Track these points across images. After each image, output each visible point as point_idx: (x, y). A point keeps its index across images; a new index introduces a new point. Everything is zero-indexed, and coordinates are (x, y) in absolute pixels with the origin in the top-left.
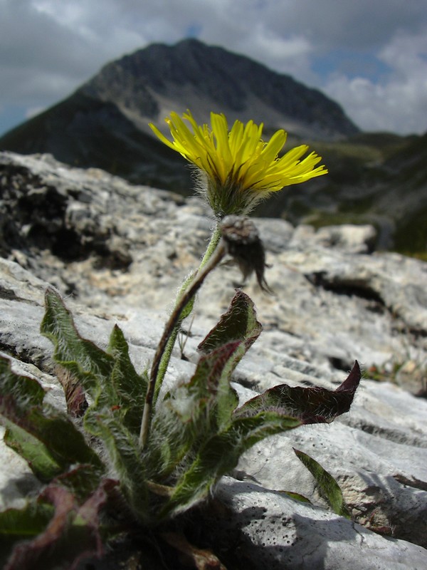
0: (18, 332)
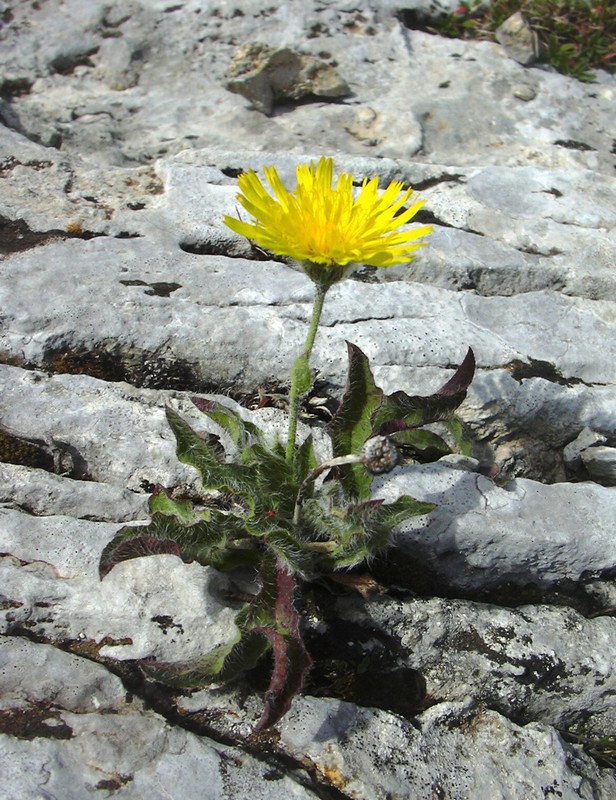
0: (80, 325)
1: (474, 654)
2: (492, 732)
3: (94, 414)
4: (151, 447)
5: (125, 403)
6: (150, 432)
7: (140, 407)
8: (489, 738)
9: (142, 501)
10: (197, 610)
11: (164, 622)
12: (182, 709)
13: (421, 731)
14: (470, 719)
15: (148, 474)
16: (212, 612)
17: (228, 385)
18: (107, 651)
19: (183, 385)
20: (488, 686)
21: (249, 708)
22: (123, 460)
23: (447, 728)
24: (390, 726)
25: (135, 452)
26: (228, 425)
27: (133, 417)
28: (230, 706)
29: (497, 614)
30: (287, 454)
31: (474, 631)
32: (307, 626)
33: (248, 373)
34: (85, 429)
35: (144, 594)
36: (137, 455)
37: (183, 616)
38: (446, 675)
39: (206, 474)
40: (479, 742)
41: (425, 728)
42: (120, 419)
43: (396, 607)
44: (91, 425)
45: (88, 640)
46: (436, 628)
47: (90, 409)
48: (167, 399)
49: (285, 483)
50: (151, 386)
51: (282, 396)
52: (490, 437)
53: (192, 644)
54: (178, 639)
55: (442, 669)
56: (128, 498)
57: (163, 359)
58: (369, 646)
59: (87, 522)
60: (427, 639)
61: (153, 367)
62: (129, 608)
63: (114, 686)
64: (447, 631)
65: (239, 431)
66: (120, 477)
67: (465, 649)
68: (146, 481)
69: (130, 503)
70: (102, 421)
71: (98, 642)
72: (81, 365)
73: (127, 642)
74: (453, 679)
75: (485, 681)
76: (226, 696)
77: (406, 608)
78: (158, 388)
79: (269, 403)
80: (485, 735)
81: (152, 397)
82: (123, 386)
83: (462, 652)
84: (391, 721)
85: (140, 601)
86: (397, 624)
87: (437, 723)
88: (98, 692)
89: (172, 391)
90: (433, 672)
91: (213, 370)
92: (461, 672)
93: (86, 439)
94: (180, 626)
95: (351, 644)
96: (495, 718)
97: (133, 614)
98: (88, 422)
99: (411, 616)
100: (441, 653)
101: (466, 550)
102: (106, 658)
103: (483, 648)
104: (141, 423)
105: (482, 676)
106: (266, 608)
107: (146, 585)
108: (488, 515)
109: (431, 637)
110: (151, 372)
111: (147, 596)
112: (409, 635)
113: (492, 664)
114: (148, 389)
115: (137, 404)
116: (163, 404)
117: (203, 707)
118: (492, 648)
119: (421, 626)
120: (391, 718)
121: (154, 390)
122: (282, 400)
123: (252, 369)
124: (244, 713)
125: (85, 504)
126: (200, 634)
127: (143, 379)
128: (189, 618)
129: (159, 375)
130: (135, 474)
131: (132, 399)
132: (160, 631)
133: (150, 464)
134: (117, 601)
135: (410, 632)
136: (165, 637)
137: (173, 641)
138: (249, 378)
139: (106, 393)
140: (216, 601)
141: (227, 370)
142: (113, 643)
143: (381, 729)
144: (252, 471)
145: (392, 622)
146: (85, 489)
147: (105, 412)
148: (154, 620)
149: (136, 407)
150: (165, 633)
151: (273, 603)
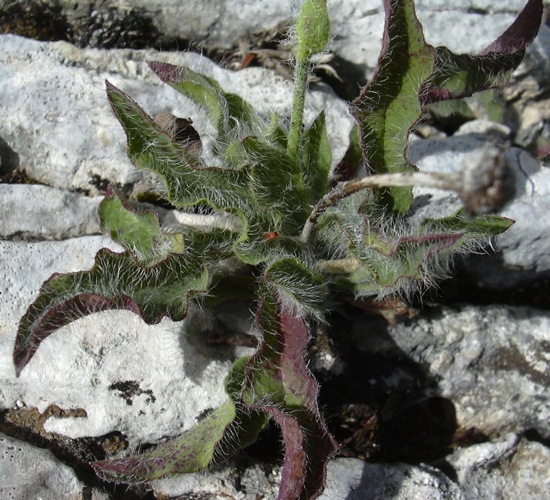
1: (515, 376)
2: (534, 468)
3: (24, 88)
4: (100, 131)
5: (64, 71)
6: (98, 109)
7: (85, 75)
8: (531, 476)
9: (91, 208)
10: (172, 369)
11: (126, 389)
12: (160, 493)
13: (458, 484)
14: (511, 457)
15: (100, 167)
16: (193, 371)
17: (200, 39)
18: (55, 426)
19: (142, 41)
20: (527, 410)
21: (249, 486)
22: (64, 151)
23: (485, 472)
24: (425, 489)
25: (79, 138)
26: (203, 100)
27: (75, 90)
28: (223, 489)
29: (538, 323)
30: (290, 143)
31: (514, 346)
32: (318, 367)
33: (226, 23)
34: (11, 110)
35: (96, 351)
36: (81, 142)
37: (153, 379)
38: (480, 401)
39: (175, 184)
40: (521, 482)
41: (461, 476)
42: (58, 94)
43: (426, 327)
44: (19, 103)
45: (29, 409)
46: (471, 348)
47: (17, 81)
48: (121, 61)
49: (290, 187)
50: (100, 45)
51: (272, 52)
52: (518, 97)
53: (168, 415)
54: (148, 410)
55: (476, 395)
56: (72, 205)
57: (115, 8)
58: (393, 381)
59: (15, 246)
60: (461, 362)
61: (102, 20)
62: (77, 373)
63: (66, 481)
64: (484, 350)
65: (218, 109)
66: (62, 172)
67: (502, 367)
68: (98, 177)
69: (75, 212)
70: (34, 96)
71: (41, 411)
72: (7, 21)
73: (80, 413)
74: (489, 406)
75: (524, 405)
76: (217, 475)
77: (437, 327)
78: (108, 46)
79: (255, 62)
80: (527, 473)
81: (101, 59)
82: (61, 47)
83: (500, 372)
84: (426, 482)
85: (92, 362)
86: (426, 348)
87: (474, 468)
88: (43, 491)
89: (127, 51)
90: (465, 399)
91: (180, 19)
92: (498, 397)
93: (13, 124)
94: (150, 392)
95: (373, 382)
96: (538, 451)
97: (83, 382)
98: (16, 98)
99: (444, 336)
100: (477, 377)
101: (507, 247)
102: (53, 435)
103: (524, 368)
104: (87, 97)
105: (523, 400)
106: (268, 367)
107: (99, 335)
108: (535, 204)
109: (465, 358)
110: (100, 26)
111: (101, 352)
112: (441, 361)
113: (536, 388)
114: (96, 50)
115: (81, 70)
116: (115, 68)
117: (187, 491)
118: (536, 368)
119: (455, 348)
120: (426, 477)
121: (103, 51)
122: (272, 57)
123: (230, 17)
124: (243, 496)
125: (14, 217)
126: (178, 400)
127: (90, 36)
128: (162, 382)
129: (111, 29)
130: (82, 168)
131: (74, 64)
132: (123, 402)
133: (100, 153)
134: (60, 365)
135: (441, 356)
136: (130, 409)
137: (142, 412)
138: (228, 29)
139: (39, 58)
140: (198, 352)
141: (198, 19)
142: (61, 414)
143: (414, 493)
144: (242, 176)
145: (420, 348)
146: (13, 196)
147: (38, 84)
148: (113, 387)
149: (80, 75)
150: (130, 403)
151: (277, 360)
